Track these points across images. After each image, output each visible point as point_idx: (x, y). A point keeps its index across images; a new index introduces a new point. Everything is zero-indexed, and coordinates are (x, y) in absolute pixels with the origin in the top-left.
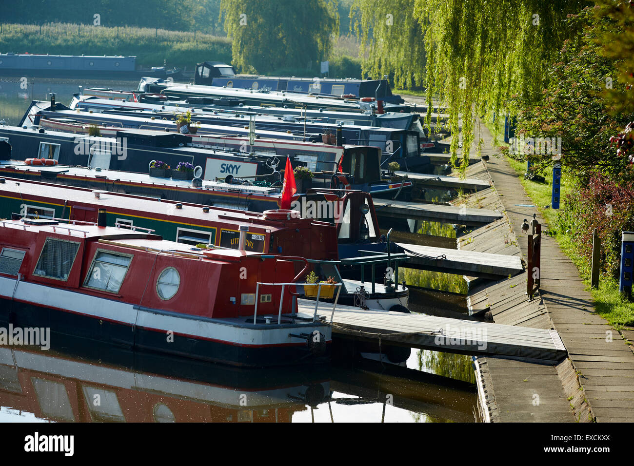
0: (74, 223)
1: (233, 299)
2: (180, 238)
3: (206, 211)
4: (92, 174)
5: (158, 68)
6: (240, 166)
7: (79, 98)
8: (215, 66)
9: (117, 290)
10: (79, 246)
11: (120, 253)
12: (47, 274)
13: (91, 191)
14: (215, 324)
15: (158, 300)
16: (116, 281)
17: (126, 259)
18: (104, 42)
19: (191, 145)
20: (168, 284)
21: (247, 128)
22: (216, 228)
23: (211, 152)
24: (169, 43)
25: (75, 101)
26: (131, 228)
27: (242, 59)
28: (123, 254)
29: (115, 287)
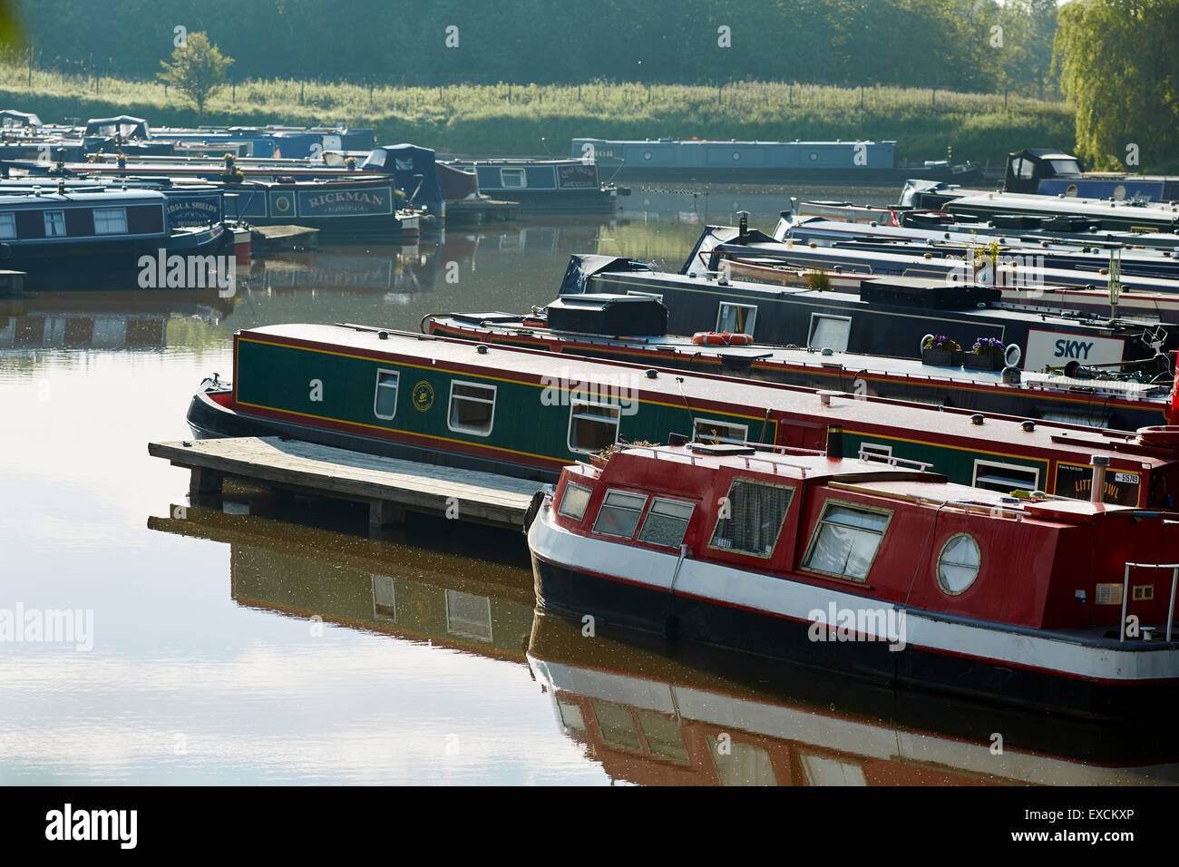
0: (783, 451)
1: (1081, 594)
2: (980, 479)
3: (1029, 428)
4: (815, 360)
5: (937, 163)
6: (1091, 344)
7: (790, 221)
8: (1044, 157)
9: (863, 576)
10: (793, 494)
11: (870, 506)
12: (733, 546)
13: (814, 392)
14: (1046, 641)
15: (939, 594)
16: (862, 561)
17: (881, 517)
18: (837, 116)
19: (999, 305)
20: (959, 565)
21: (1105, 273)
22: (1048, 461)
23: (1037, 318)
24: (957, 117)
25: (784, 226)
26: (889, 461)
27: (1094, 143)
28: (874, 509)
29: (859, 571)
